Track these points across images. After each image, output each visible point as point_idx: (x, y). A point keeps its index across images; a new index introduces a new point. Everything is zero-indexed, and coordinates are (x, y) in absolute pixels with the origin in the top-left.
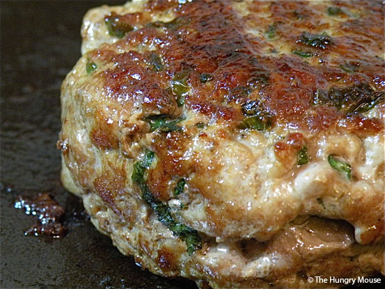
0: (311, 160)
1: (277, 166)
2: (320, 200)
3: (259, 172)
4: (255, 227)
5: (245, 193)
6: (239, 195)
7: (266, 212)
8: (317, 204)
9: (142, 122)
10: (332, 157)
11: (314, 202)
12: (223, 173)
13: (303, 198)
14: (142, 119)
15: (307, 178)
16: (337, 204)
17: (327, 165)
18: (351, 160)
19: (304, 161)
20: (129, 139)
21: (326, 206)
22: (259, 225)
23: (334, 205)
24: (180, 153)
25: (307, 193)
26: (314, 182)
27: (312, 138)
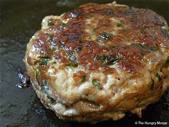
0: (87, 81)
1: (73, 82)
2: (87, 95)
3: (68, 82)
4: (65, 101)
5: (63, 89)
6: (61, 89)
7: (68, 97)
8: (86, 96)
9: (39, 59)
10: (94, 80)
11: (85, 95)
12: (56, 81)
13: (81, 93)
14: (40, 58)
15: (83, 87)
16: (93, 97)
17: (91, 83)
18: (101, 82)
19: (84, 80)
20: (35, 64)
21: (89, 97)
22: (66, 101)
23: (92, 97)
24: (45, 72)
25: (83, 93)
26: (84, 89)
27: (88, 73)
